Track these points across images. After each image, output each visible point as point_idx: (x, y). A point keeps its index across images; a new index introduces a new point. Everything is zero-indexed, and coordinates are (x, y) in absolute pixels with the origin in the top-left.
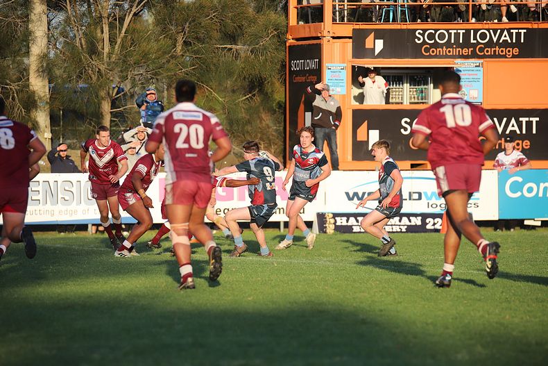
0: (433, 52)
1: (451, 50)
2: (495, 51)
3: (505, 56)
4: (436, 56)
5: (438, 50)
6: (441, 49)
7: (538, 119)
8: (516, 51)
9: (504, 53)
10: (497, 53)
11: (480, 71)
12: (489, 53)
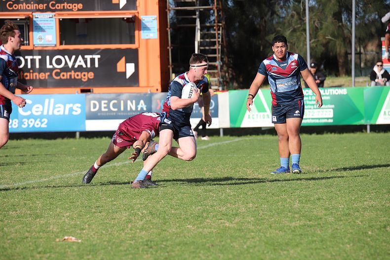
0: (16, 7)
1: (30, 5)
2: (64, 6)
3: (72, 10)
4: (18, 10)
5: (19, 5)
6: (21, 5)
7: (99, 56)
8: (80, 6)
9: (71, 8)
10: (66, 8)
11: (53, 21)
12: (59, 8)
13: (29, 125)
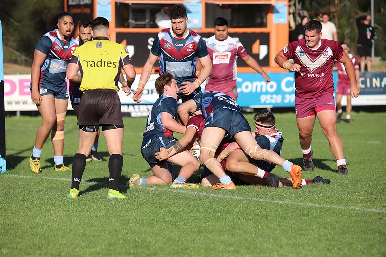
11: (200, 5)
13: (290, 100)
